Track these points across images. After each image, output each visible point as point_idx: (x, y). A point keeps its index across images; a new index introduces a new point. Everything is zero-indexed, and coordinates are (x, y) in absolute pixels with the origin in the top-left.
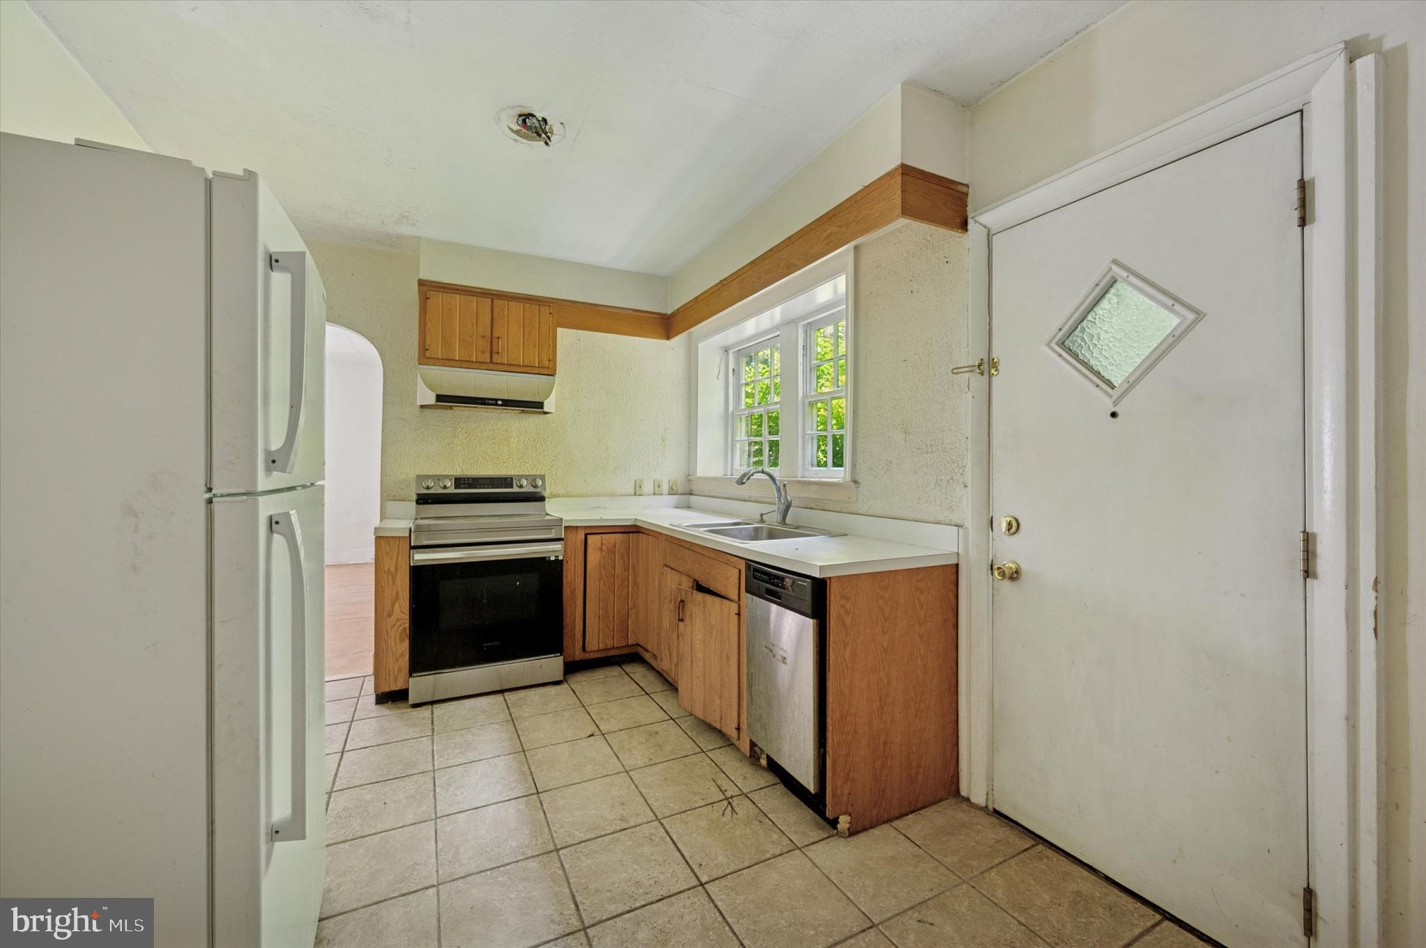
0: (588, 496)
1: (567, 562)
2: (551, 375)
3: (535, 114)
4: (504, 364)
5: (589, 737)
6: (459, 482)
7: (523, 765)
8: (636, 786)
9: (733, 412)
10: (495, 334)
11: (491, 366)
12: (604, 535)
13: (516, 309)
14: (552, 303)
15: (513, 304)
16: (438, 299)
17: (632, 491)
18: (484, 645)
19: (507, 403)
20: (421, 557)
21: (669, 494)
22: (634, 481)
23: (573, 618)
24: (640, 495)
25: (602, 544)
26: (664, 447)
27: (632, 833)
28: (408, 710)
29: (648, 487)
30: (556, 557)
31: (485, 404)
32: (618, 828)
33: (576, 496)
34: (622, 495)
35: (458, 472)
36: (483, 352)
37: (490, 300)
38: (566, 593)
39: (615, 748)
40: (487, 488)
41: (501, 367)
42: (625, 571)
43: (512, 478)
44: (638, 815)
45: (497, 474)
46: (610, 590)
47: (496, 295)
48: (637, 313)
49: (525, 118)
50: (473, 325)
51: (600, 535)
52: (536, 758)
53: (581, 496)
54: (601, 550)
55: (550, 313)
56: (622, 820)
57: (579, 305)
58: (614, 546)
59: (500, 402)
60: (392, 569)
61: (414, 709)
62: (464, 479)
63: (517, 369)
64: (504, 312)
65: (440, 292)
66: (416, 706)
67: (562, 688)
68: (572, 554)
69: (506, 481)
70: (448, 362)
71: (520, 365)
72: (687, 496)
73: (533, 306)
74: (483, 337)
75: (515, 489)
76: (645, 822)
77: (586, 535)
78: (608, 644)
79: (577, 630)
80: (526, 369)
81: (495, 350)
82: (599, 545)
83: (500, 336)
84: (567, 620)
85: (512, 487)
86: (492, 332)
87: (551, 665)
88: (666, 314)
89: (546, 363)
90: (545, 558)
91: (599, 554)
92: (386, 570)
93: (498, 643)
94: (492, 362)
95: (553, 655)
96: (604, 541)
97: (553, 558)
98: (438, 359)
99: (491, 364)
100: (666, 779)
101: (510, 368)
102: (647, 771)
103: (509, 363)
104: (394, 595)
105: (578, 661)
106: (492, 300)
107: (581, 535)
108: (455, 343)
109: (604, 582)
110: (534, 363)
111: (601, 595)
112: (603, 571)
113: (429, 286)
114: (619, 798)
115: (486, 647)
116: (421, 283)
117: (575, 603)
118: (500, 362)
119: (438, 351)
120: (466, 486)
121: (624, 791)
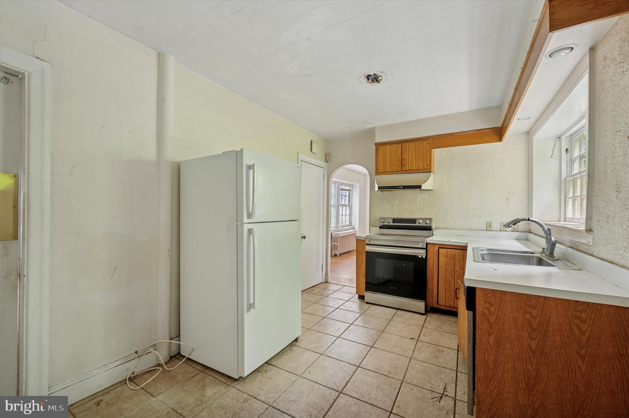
0: (457, 229)
1: (429, 260)
2: (429, 172)
3: (370, 74)
4: (407, 170)
5: (411, 339)
6: (394, 220)
7: (377, 336)
8: (409, 365)
9: (565, 179)
10: (403, 158)
11: (402, 172)
12: (448, 249)
13: (412, 145)
14: (429, 138)
15: (411, 143)
16: (382, 149)
17: (485, 228)
18: (390, 287)
19: (405, 187)
20: (368, 248)
21: (512, 231)
22: (486, 223)
23: (432, 286)
24: (490, 231)
25: (447, 253)
26: (508, 203)
27: (387, 379)
28: (364, 304)
29: (496, 226)
30: (422, 256)
31: (397, 189)
32: (384, 374)
33: (450, 229)
34: (478, 230)
35: (395, 216)
36: (398, 167)
37: (401, 144)
38: (429, 274)
39: (416, 348)
40: (405, 223)
41: (406, 172)
42: (461, 269)
43: (416, 219)
44: (397, 375)
45: (411, 217)
46: (452, 278)
47: (403, 141)
48: (479, 131)
49: (368, 77)
50: (394, 156)
51: (446, 249)
52: (384, 336)
53: (453, 229)
54: (447, 256)
55: (428, 143)
56: (389, 372)
57: (443, 135)
58: (455, 255)
59: (402, 187)
60: (361, 251)
61: (366, 304)
62: (396, 219)
63: (413, 172)
64: (407, 148)
65: (382, 146)
66: (367, 303)
67: (422, 317)
68: (431, 256)
69: (414, 221)
70: (385, 173)
71: (414, 170)
72: (528, 233)
73: (419, 142)
74: (398, 160)
75: (417, 224)
76: (397, 378)
77: (439, 248)
78: (451, 305)
79: (434, 293)
80: (418, 171)
81: (403, 165)
82: (445, 254)
83: (405, 159)
84: (429, 287)
85: (416, 223)
86: (402, 157)
87: (420, 305)
88: (498, 127)
89: (426, 167)
90: (417, 256)
91: (446, 258)
92: (359, 251)
93: (396, 288)
94: (402, 170)
95: (421, 301)
96: (448, 252)
97: (420, 257)
98: (382, 172)
99: (402, 171)
100: (424, 370)
101: (410, 172)
102: (419, 363)
103: (410, 169)
104: (362, 261)
105: (434, 308)
106: (402, 144)
107: (436, 248)
108: (388, 165)
109: (448, 273)
110: (420, 168)
111: (447, 279)
112: (447, 267)
113: (379, 145)
114: (397, 365)
115: (391, 288)
116: (376, 144)
117: (433, 280)
118: (405, 170)
119: (381, 169)
120: (397, 222)
121: (401, 364)
